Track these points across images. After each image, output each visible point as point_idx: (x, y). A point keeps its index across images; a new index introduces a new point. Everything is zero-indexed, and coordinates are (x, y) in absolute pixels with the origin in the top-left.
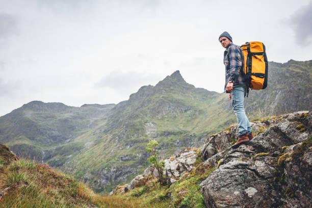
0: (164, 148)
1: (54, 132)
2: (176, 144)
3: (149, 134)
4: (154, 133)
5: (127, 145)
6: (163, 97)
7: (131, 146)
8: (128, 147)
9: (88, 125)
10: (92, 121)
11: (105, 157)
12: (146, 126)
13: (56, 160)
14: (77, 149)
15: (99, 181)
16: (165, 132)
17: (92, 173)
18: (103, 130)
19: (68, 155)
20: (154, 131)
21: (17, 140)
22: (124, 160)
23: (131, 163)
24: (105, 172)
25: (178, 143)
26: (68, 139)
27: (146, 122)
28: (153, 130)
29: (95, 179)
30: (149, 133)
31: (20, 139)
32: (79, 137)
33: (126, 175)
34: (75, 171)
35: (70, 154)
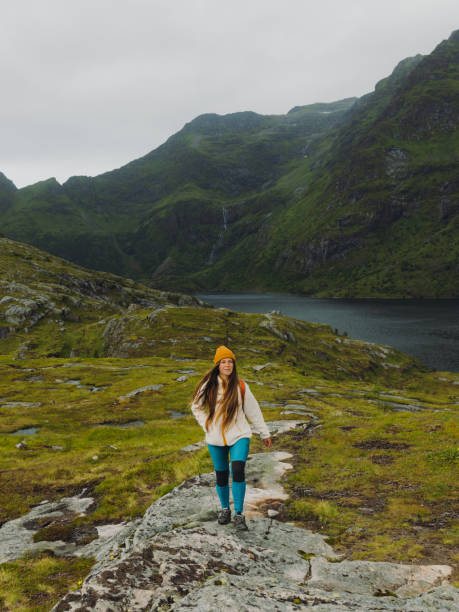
0: (420, 197)
1: (240, 170)
2: (442, 189)
3: (392, 174)
4: (404, 169)
5: (351, 197)
6: (429, 92)
7: (357, 199)
8: (354, 200)
9: (303, 151)
10: (309, 141)
11: (316, 220)
12: (388, 159)
13: (247, 222)
14: (281, 201)
15: (302, 261)
16: (423, 167)
17: (294, 248)
18: (325, 162)
19: (267, 213)
20: (403, 167)
21: (181, 191)
22: (345, 226)
23: (356, 229)
24: (312, 247)
25: (445, 188)
26: (266, 181)
27: (390, 150)
28: (403, 164)
29: (298, 259)
30: (392, 171)
31: (186, 189)
32: (285, 177)
33: (346, 251)
34: (271, 244)
35: (269, 211)
